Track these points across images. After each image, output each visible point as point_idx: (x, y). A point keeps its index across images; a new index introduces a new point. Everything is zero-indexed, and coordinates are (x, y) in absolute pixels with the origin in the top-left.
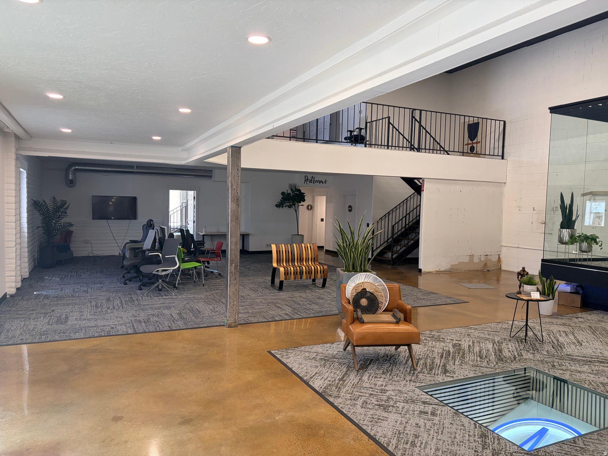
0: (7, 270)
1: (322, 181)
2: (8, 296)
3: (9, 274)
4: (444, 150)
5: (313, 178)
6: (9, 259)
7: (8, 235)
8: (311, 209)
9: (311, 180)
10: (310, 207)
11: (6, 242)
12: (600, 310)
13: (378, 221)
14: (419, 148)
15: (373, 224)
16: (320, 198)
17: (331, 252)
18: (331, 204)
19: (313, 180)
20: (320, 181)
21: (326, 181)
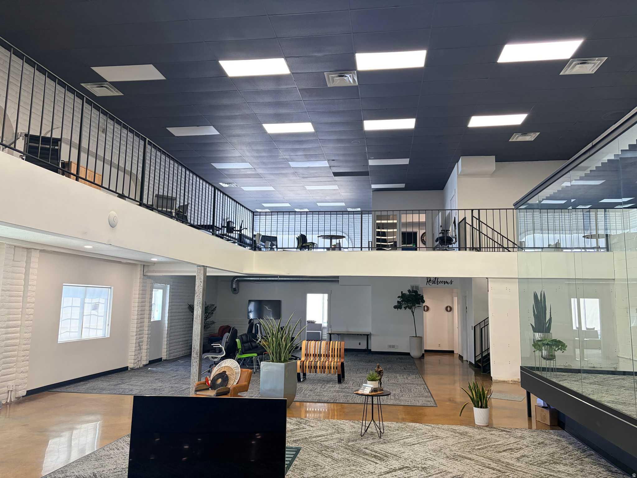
0: (130, 351)
1: (447, 281)
2: (129, 369)
3: (131, 354)
5: (436, 279)
6: (131, 344)
7: (133, 328)
8: (451, 310)
9: (434, 281)
11: (131, 333)
12: (565, 431)
13: (480, 323)
14: (480, 248)
15: (475, 327)
16: (456, 299)
17: (461, 357)
18: (459, 306)
19: (436, 281)
20: (445, 281)
21: (452, 282)
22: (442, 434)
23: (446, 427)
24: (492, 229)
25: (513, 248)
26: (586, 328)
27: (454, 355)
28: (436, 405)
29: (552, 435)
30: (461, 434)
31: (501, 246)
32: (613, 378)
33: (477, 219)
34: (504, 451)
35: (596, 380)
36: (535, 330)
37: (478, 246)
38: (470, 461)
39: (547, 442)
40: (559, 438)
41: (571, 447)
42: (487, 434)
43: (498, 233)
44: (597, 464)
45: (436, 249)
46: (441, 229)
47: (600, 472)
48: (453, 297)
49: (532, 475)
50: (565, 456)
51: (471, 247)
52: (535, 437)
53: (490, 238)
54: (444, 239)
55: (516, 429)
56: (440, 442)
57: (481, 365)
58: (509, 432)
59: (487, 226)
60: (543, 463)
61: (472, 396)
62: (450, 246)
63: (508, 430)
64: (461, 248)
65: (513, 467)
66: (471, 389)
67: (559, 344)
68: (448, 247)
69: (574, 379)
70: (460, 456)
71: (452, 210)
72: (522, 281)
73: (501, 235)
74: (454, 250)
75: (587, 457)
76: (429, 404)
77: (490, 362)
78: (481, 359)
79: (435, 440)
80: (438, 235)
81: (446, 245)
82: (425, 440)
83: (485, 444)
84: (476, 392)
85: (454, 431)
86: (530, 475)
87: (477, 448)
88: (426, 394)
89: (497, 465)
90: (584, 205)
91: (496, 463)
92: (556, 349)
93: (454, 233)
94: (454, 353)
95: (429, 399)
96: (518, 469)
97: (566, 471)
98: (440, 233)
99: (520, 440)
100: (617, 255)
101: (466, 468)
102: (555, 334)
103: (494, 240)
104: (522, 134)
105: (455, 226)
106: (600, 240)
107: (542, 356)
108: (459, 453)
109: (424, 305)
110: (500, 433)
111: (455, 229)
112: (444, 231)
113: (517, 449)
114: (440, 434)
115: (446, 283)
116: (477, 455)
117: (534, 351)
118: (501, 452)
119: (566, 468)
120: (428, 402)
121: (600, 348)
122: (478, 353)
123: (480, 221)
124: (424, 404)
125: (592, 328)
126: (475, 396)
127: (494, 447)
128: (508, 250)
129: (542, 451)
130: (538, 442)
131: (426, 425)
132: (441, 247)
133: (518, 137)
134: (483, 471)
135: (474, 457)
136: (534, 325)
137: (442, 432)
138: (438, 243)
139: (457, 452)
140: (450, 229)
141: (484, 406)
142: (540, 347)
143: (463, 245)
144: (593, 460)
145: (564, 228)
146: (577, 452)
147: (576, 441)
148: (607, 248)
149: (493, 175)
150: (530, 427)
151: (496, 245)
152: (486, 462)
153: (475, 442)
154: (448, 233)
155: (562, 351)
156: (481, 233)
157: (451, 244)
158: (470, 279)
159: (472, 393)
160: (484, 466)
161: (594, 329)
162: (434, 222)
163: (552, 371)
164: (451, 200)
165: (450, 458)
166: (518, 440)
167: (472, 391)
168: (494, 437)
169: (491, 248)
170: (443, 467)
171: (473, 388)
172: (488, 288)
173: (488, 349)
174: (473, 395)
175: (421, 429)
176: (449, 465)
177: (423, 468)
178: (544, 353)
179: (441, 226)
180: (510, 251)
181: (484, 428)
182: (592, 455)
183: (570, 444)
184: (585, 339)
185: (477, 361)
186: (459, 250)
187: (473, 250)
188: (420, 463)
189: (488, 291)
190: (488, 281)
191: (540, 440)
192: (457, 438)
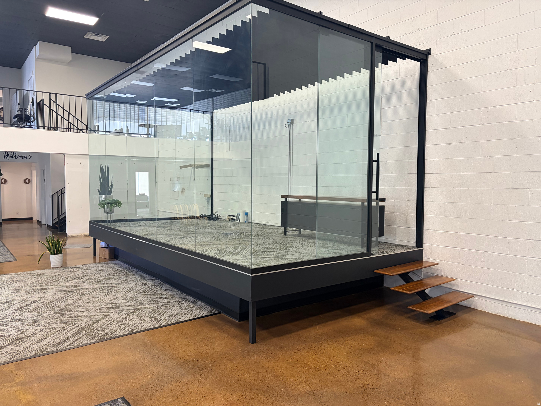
1: (25, 156)
4: (78, 129)
5: (14, 154)
8: (29, 183)
9: (12, 155)
10: (27, 181)
12: (119, 260)
13: (57, 192)
14: (57, 127)
15: (52, 196)
16: (34, 173)
17: (39, 222)
18: (38, 178)
19: (14, 155)
20: (23, 156)
21: (30, 157)
22: (22, 278)
23: (25, 273)
24: (69, 113)
25: (87, 130)
26: (139, 194)
27: (32, 221)
28: (16, 259)
29: (110, 264)
30: (39, 275)
31: (76, 127)
32: (150, 223)
33: (54, 102)
34: (74, 279)
35: (139, 225)
36: (101, 194)
37: (56, 126)
38: (46, 290)
39: (105, 269)
40: (114, 265)
41: (121, 269)
42: (61, 272)
43: (74, 116)
44: (136, 275)
45: (13, 125)
46: (19, 107)
47: (137, 279)
48: (31, 171)
49: (92, 289)
50: (116, 274)
51: (49, 126)
52: (98, 267)
53: (66, 120)
54: (22, 117)
55: (84, 265)
56: (20, 284)
57: (58, 226)
58: (78, 267)
59: (64, 109)
60: (101, 281)
61: (49, 247)
62: (29, 124)
63: (77, 267)
64: (39, 126)
65: (79, 287)
66: (48, 241)
67: (117, 203)
68: (27, 124)
69: (125, 225)
70: (37, 289)
71: (30, 91)
72: (91, 157)
73: (76, 118)
74: (33, 128)
75: (130, 272)
76: (9, 260)
77: (65, 224)
78: (57, 221)
79: (15, 283)
80: (15, 112)
81: (25, 122)
82: (6, 285)
83: (58, 278)
84: (52, 243)
85: (33, 275)
86: (91, 289)
87: (52, 281)
88: (6, 253)
89: (67, 288)
90: (141, 101)
91: (66, 287)
92: (115, 206)
93: (32, 112)
94: (33, 219)
95: (9, 256)
96: (83, 287)
97: (116, 282)
98: (18, 111)
99: (86, 271)
100: (160, 140)
101: (42, 295)
102: (115, 196)
103: (70, 122)
104: (95, 34)
105: (33, 105)
106: (150, 129)
107: (105, 211)
108: (36, 288)
109: (1, 178)
110: (71, 269)
111: (33, 108)
112: (22, 109)
113: (83, 277)
114: (19, 278)
115: (25, 158)
116: (52, 286)
117: (99, 209)
118: (71, 280)
119: (116, 280)
120: (8, 259)
121: (147, 207)
122: (55, 216)
123: (57, 104)
124: (4, 260)
125: (143, 193)
126: (51, 246)
127: (66, 278)
128: (82, 131)
129: (101, 274)
130: (99, 270)
131: (6, 275)
132: (19, 124)
133: (91, 36)
134: (56, 294)
135: (50, 287)
136: (100, 190)
137: (22, 277)
138: (16, 120)
139: (35, 287)
140: (29, 108)
141: (59, 252)
142: (103, 205)
143: (41, 124)
144: (134, 273)
145: (121, 116)
146: (124, 271)
147: (124, 265)
148: (155, 136)
149: (69, 64)
150: (95, 262)
151: (72, 127)
152: (59, 288)
153: (51, 279)
154: (26, 111)
155: (118, 207)
156: (58, 115)
157: (29, 122)
158: (48, 155)
159: (49, 244)
160: (57, 291)
161: (144, 194)
162: (11, 99)
163: (112, 222)
164: (29, 81)
165: (29, 292)
166: (85, 271)
167: (49, 243)
168: (68, 272)
169: (67, 128)
170: (22, 298)
171: (49, 240)
172: (64, 162)
173: (65, 213)
174: (49, 245)
175: (2, 278)
176: (28, 296)
177: (6, 302)
178: (107, 209)
179: (19, 104)
180: (84, 133)
181: (59, 268)
182: (134, 271)
183: (121, 267)
184: (137, 201)
185: (54, 223)
186: (38, 128)
187: (51, 129)
188: (2, 300)
189: (65, 165)
190: (64, 157)
191: (101, 268)
192: (35, 278)
